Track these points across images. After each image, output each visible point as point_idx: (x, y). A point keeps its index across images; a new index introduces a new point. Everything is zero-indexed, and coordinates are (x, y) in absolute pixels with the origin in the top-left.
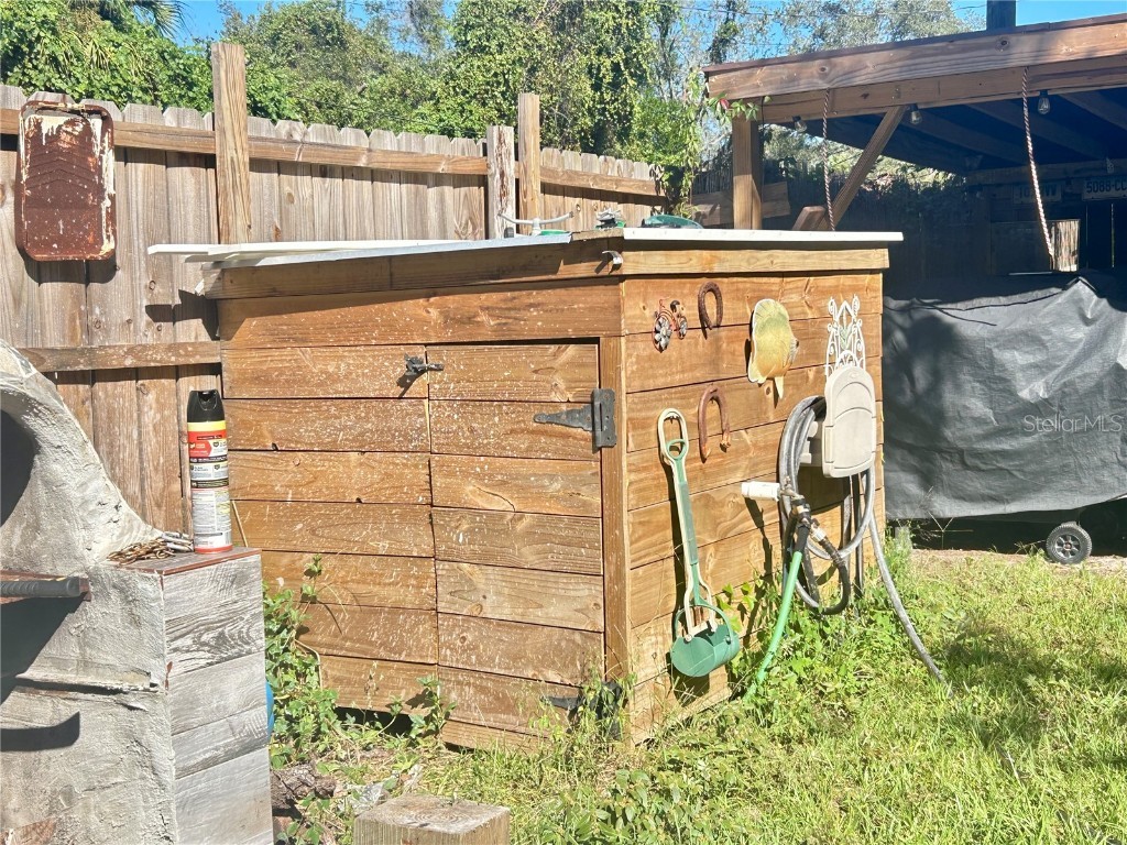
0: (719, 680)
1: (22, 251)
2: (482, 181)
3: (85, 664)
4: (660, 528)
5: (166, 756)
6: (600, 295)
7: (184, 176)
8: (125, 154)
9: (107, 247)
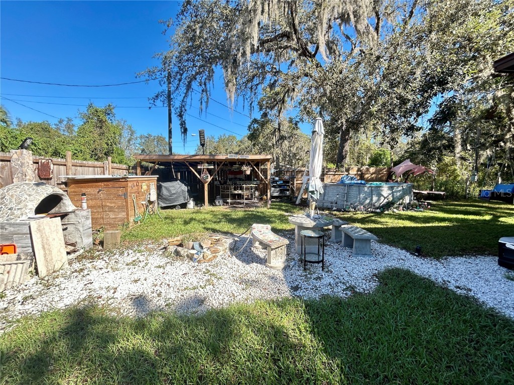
1: (39, 176)
2: (103, 167)
4: (133, 206)
5: (81, 229)
6: (126, 183)
7: (62, 168)
8: (54, 164)
9: (51, 176)
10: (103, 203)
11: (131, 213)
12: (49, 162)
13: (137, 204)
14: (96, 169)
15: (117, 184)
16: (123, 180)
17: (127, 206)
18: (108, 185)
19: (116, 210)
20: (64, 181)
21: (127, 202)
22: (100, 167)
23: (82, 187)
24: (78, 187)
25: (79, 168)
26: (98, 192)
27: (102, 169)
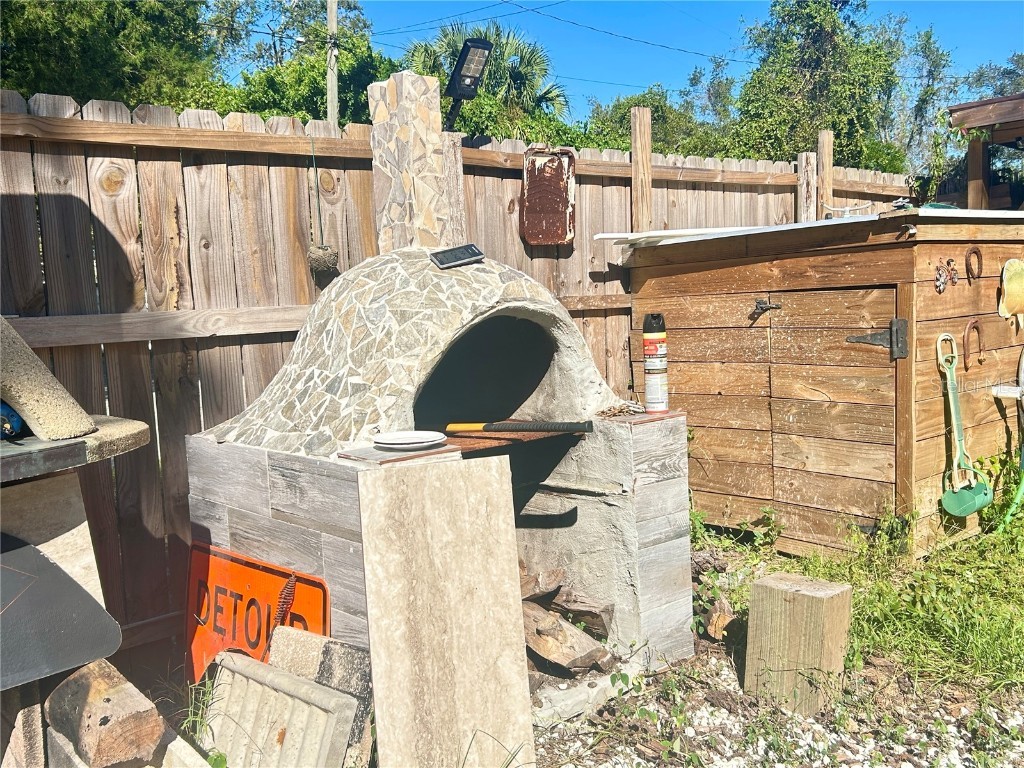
0: (973, 521)
1: (523, 239)
2: (793, 189)
3: (582, 477)
4: (936, 415)
5: (632, 534)
6: (898, 255)
7: (614, 193)
8: (581, 180)
9: (569, 236)
10: (775, 381)
11: (926, 454)
12: (560, 164)
13: (968, 398)
14: (761, 198)
15: (850, 267)
16: (887, 238)
17: (901, 408)
18: (802, 275)
19: (840, 430)
20: (619, 262)
21: (902, 386)
22: (779, 189)
23: (684, 292)
24: (669, 292)
25: (684, 195)
26: (753, 317)
27: (790, 197)
